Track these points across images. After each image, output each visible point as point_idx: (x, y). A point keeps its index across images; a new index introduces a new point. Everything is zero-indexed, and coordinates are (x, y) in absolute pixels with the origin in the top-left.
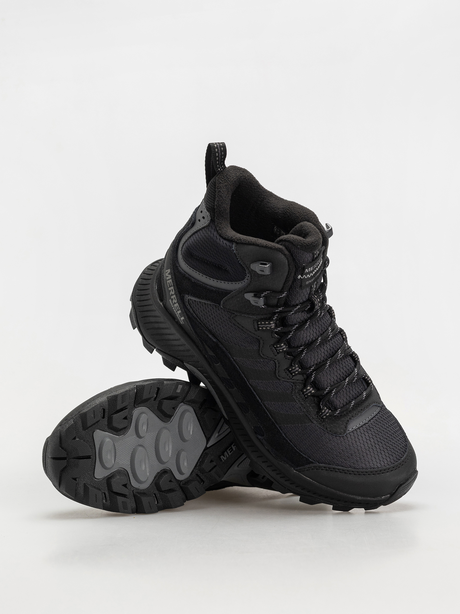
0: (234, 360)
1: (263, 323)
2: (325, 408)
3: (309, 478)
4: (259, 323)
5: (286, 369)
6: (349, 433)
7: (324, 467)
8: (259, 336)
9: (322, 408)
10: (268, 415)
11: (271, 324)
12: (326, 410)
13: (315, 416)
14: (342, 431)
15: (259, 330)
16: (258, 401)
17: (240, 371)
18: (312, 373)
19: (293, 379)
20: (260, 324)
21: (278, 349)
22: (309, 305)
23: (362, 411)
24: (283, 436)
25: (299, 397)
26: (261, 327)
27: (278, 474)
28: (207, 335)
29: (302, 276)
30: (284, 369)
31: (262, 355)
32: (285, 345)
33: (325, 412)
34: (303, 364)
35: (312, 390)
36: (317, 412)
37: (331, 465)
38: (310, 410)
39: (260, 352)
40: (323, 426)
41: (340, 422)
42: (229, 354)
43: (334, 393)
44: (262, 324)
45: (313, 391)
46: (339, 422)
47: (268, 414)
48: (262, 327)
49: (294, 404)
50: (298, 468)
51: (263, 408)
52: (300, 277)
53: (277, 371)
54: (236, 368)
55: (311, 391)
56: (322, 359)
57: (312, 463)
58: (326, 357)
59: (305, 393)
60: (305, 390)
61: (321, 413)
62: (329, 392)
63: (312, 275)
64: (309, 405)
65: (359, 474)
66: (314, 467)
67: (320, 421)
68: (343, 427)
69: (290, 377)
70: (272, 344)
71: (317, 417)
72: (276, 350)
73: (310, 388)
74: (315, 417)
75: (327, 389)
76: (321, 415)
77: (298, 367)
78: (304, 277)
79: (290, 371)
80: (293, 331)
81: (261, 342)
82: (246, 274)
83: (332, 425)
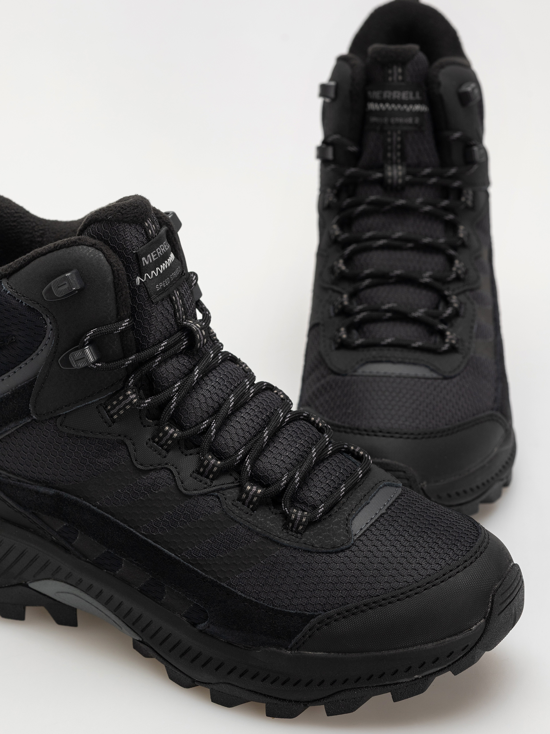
0: (99, 508)
1: (115, 403)
2: (294, 510)
3: (320, 651)
4: (109, 407)
5: (193, 472)
6: (359, 539)
7: (338, 614)
8: (119, 435)
9: (288, 513)
10: (199, 573)
11: (129, 395)
12: (297, 512)
13: (283, 533)
14: (343, 538)
15: (114, 421)
16: (170, 557)
17: (118, 521)
18: (243, 460)
19: (213, 485)
20: (111, 409)
21: (163, 442)
22: (185, 338)
23: (367, 497)
24: (240, 595)
25: (237, 512)
26: (115, 414)
27: (264, 680)
28: (37, 492)
29: (142, 277)
30: (191, 474)
31: (139, 467)
32: (172, 428)
33: (296, 517)
34: (222, 452)
35: (257, 489)
36: (283, 525)
37: (348, 603)
38: (268, 526)
39: (135, 462)
40: (305, 544)
41: (333, 527)
42: (86, 501)
43: (298, 478)
44: (114, 407)
45: (259, 491)
46: (331, 526)
47: (196, 571)
48: (117, 413)
49: (234, 527)
50: (293, 642)
51: (184, 564)
52: (140, 279)
53: (179, 483)
54: (108, 518)
55: (256, 492)
56: (253, 431)
57: (313, 617)
58: (257, 427)
59: (247, 501)
60: (244, 496)
61: (291, 525)
62: (290, 481)
63: (161, 272)
64: (263, 519)
65: (408, 597)
66: (319, 623)
67: (294, 538)
68: (343, 532)
69: (206, 484)
70: (149, 439)
71: (286, 534)
72: (162, 446)
73: (252, 488)
74: (284, 535)
75: (285, 478)
76: (292, 527)
77: (212, 458)
78: (147, 276)
79: (202, 474)
80: (176, 395)
81: (128, 442)
82: (45, 321)
83: (320, 537)
